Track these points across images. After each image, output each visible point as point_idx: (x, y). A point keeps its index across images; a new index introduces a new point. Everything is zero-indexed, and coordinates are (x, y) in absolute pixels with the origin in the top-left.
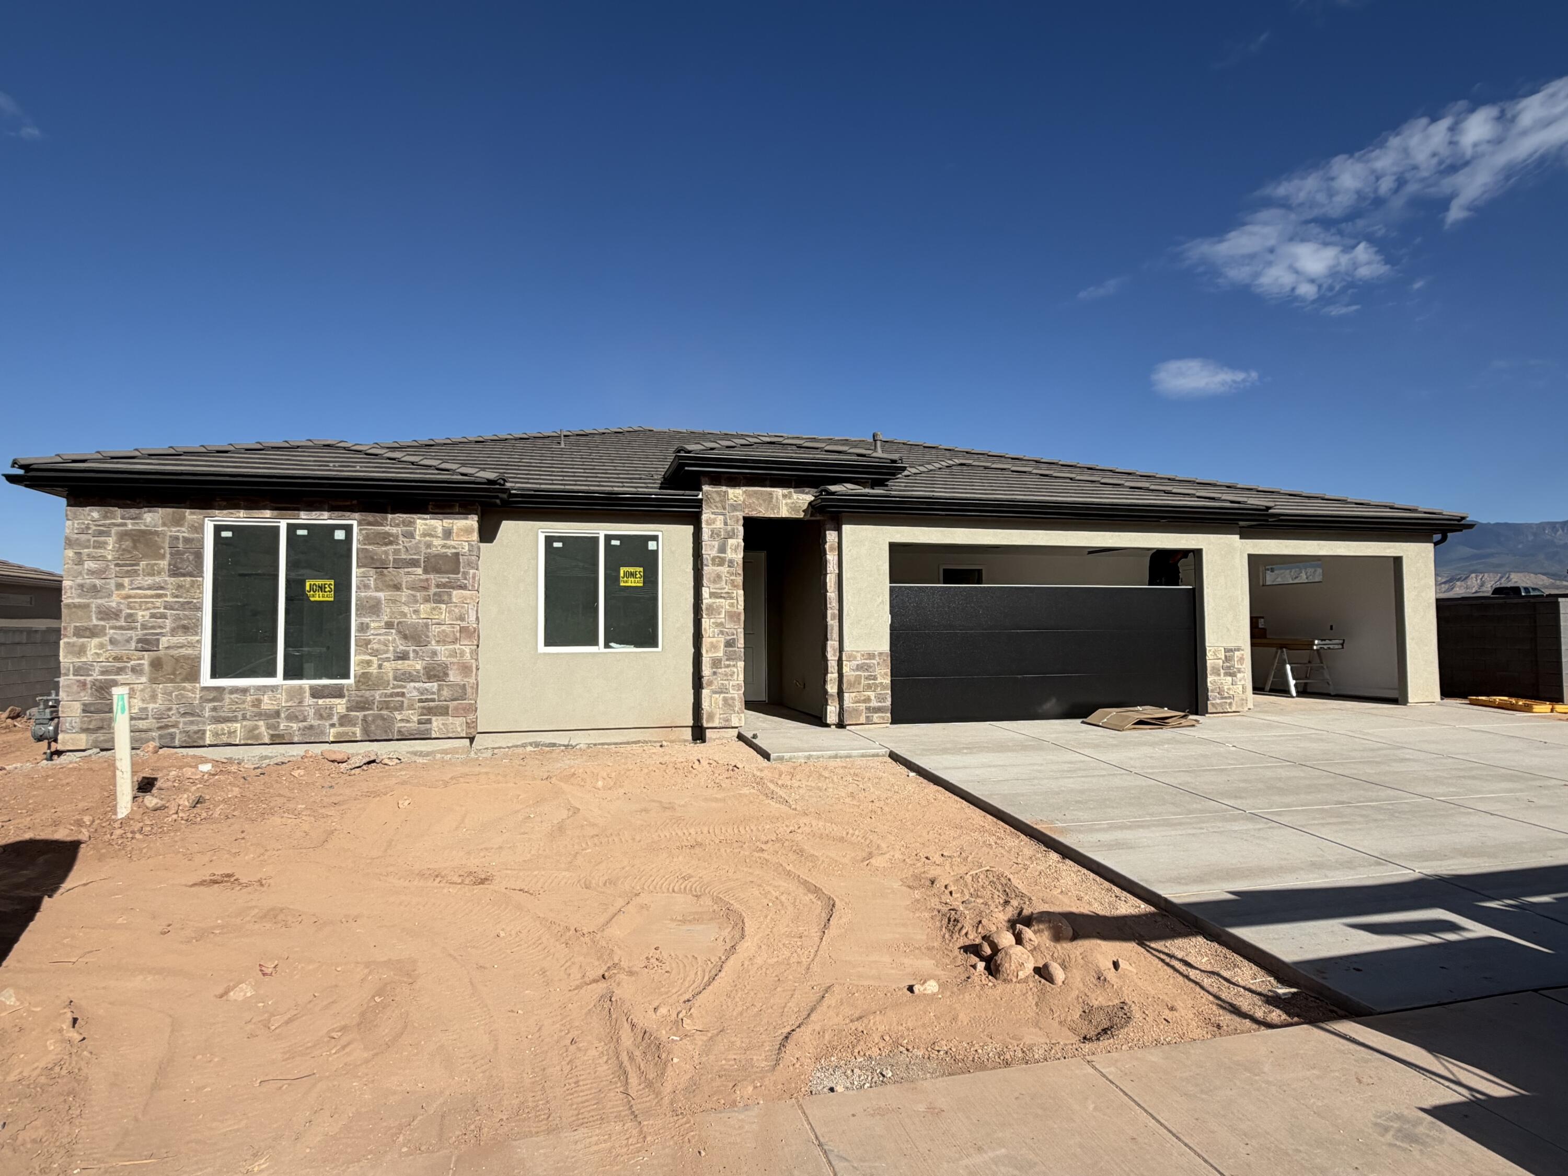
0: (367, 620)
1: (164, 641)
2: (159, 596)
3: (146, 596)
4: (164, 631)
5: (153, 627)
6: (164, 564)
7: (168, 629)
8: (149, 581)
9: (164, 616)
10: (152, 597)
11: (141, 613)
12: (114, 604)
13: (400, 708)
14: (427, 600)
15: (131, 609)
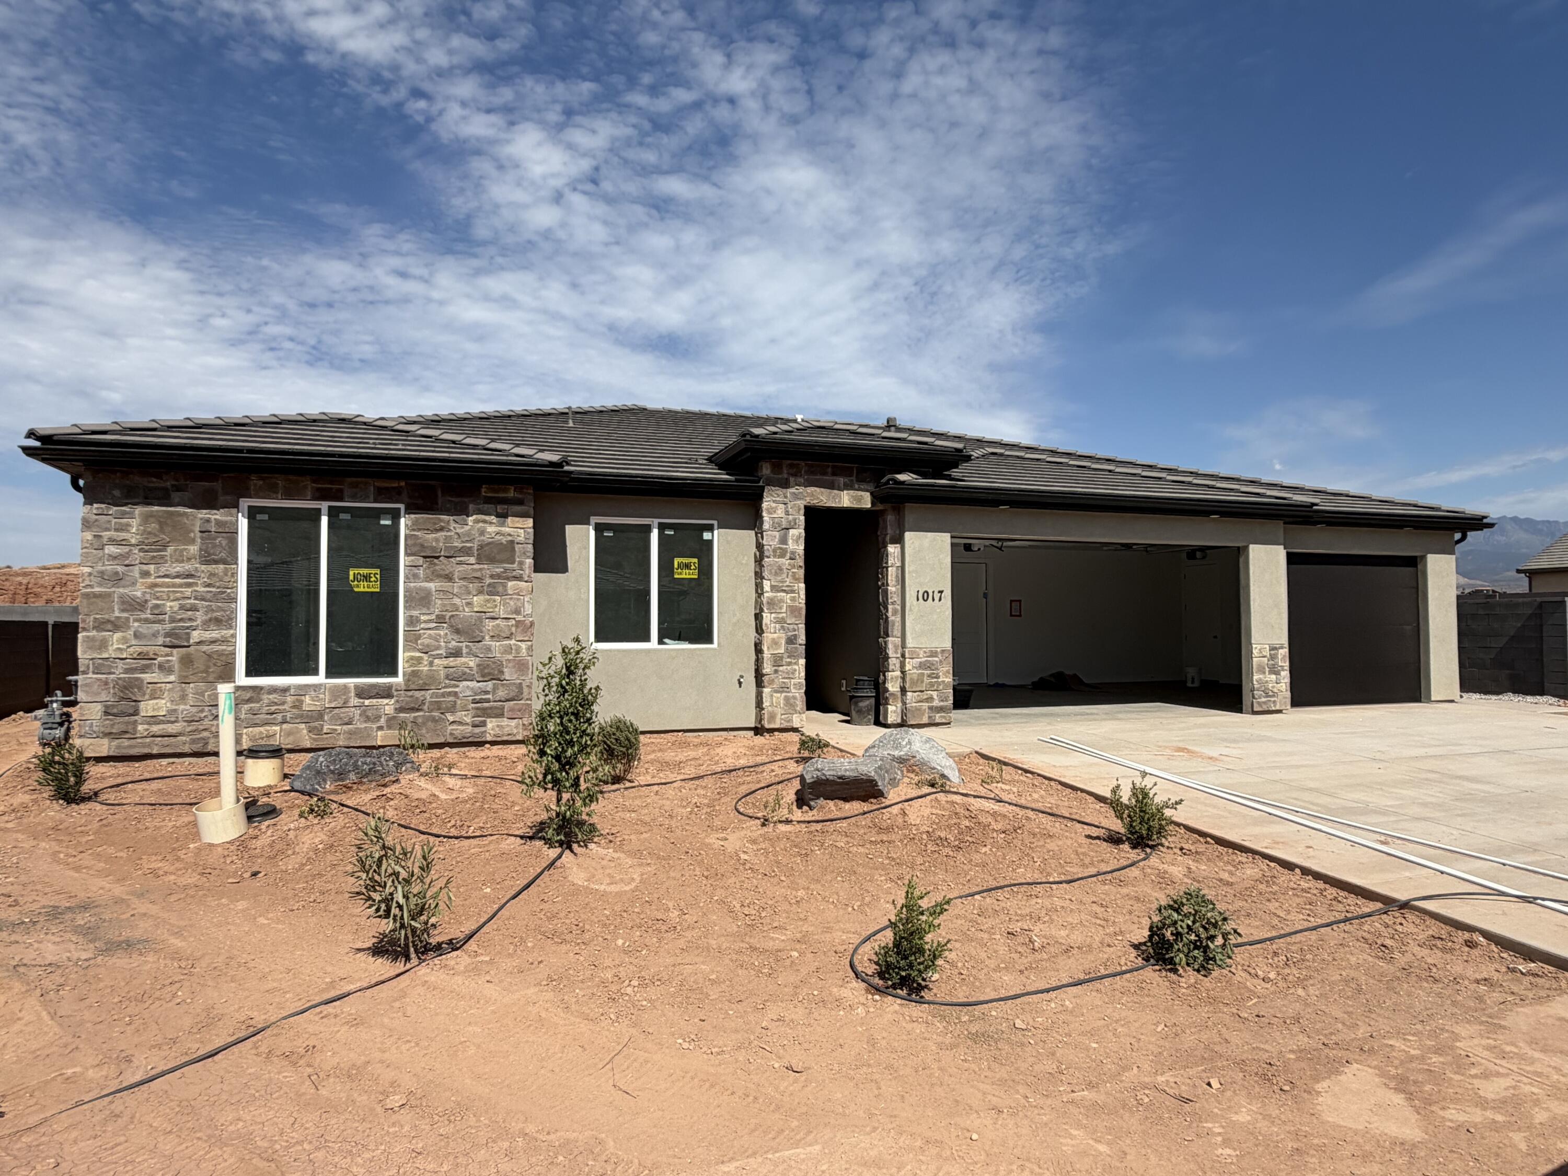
0: (415, 613)
1: (196, 636)
2: (189, 585)
3: (174, 585)
4: (194, 624)
5: (181, 620)
6: (194, 549)
7: (199, 622)
8: (178, 568)
9: (194, 609)
10: (181, 586)
11: (169, 604)
12: (139, 594)
13: (453, 709)
14: (480, 592)
15: (158, 598)
